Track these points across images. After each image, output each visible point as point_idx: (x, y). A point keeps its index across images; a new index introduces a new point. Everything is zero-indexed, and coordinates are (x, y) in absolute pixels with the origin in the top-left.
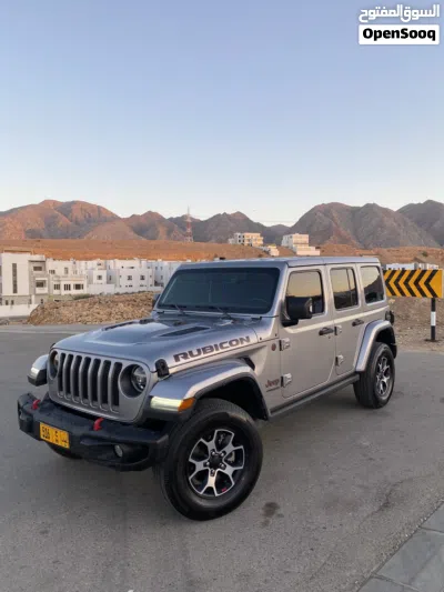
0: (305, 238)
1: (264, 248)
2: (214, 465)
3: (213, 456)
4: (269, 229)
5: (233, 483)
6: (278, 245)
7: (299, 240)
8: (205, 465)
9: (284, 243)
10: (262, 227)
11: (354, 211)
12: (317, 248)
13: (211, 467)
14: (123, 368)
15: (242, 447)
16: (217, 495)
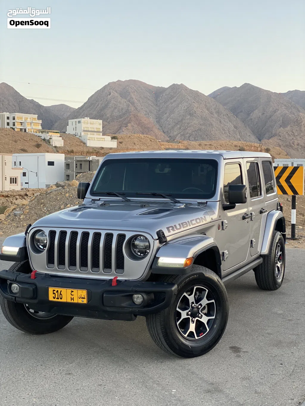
0: (98, 124)
1: (43, 136)
2: (194, 315)
3: (193, 308)
4: (47, 110)
5: (208, 330)
6: (62, 132)
7: (90, 127)
8: (187, 314)
9: (70, 130)
10: (39, 106)
11: (158, 92)
12: (113, 138)
13: (191, 315)
14: (127, 238)
15: (213, 301)
16: (196, 338)
